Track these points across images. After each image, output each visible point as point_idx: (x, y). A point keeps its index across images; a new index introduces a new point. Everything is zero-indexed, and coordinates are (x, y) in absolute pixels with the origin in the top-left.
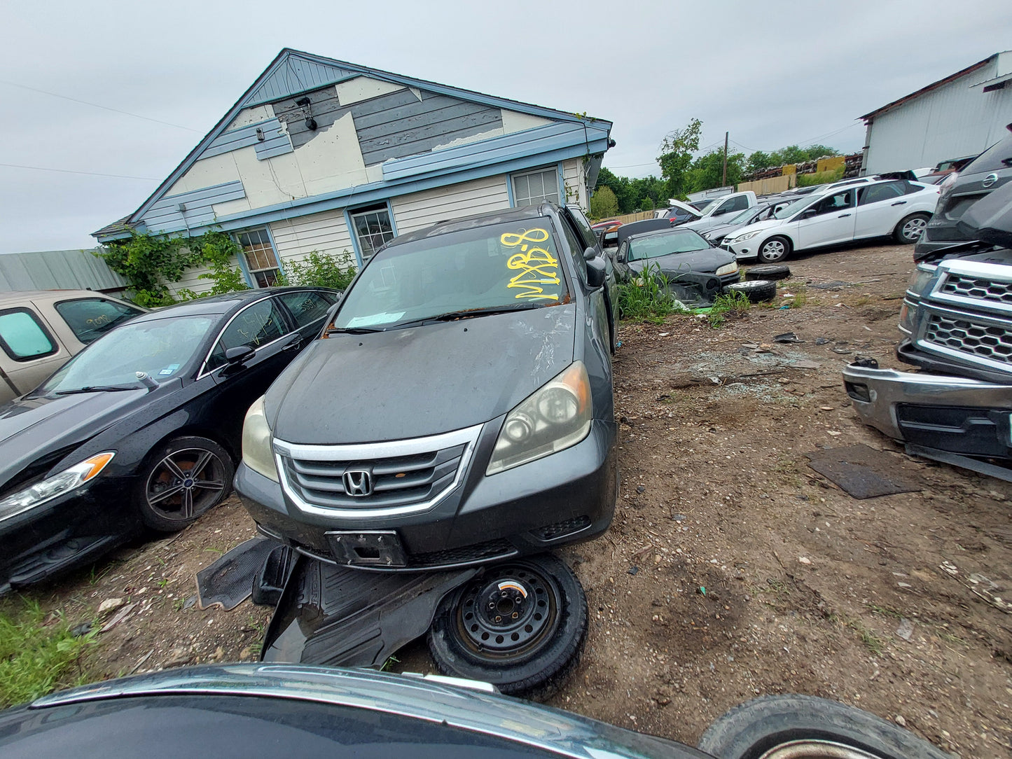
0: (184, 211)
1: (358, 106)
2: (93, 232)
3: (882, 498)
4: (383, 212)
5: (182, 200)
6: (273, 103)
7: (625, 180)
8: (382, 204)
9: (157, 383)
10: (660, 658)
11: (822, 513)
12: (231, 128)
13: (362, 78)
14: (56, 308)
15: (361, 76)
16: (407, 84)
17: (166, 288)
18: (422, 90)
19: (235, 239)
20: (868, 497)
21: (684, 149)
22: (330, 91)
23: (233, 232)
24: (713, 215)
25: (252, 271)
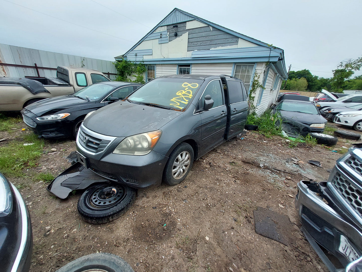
0: (136, 55)
1: (191, 30)
2: (115, 57)
3: (267, 239)
4: (189, 68)
5: (136, 52)
6: (167, 26)
7: (316, 77)
8: (189, 65)
9: (90, 100)
10: (131, 234)
11: (235, 229)
12: (154, 32)
13: (195, 21)
14: (91, 75)
15: (195, 20)
16: (209, 24)
17: (127, 77)
18: (213, 27)
19: (146, 67)
20: (261, 235)
21: (350, 69)
22: (184, 24)
23: (146, 65)
24: (344, 102)
25: (148, 78)
